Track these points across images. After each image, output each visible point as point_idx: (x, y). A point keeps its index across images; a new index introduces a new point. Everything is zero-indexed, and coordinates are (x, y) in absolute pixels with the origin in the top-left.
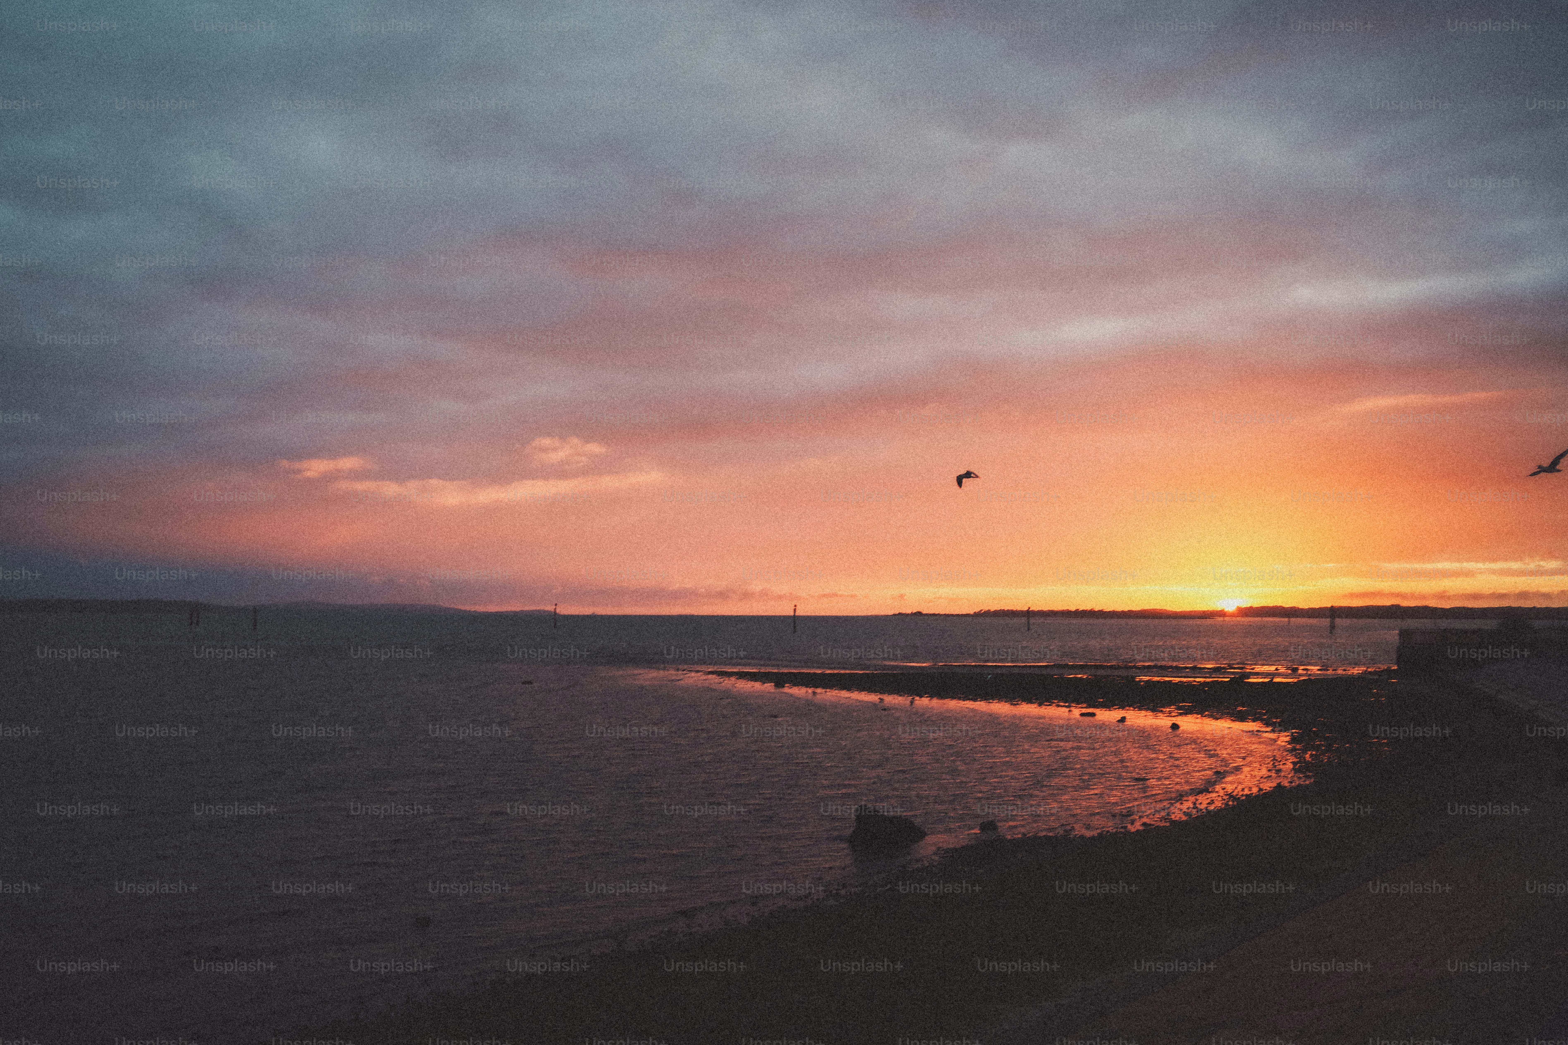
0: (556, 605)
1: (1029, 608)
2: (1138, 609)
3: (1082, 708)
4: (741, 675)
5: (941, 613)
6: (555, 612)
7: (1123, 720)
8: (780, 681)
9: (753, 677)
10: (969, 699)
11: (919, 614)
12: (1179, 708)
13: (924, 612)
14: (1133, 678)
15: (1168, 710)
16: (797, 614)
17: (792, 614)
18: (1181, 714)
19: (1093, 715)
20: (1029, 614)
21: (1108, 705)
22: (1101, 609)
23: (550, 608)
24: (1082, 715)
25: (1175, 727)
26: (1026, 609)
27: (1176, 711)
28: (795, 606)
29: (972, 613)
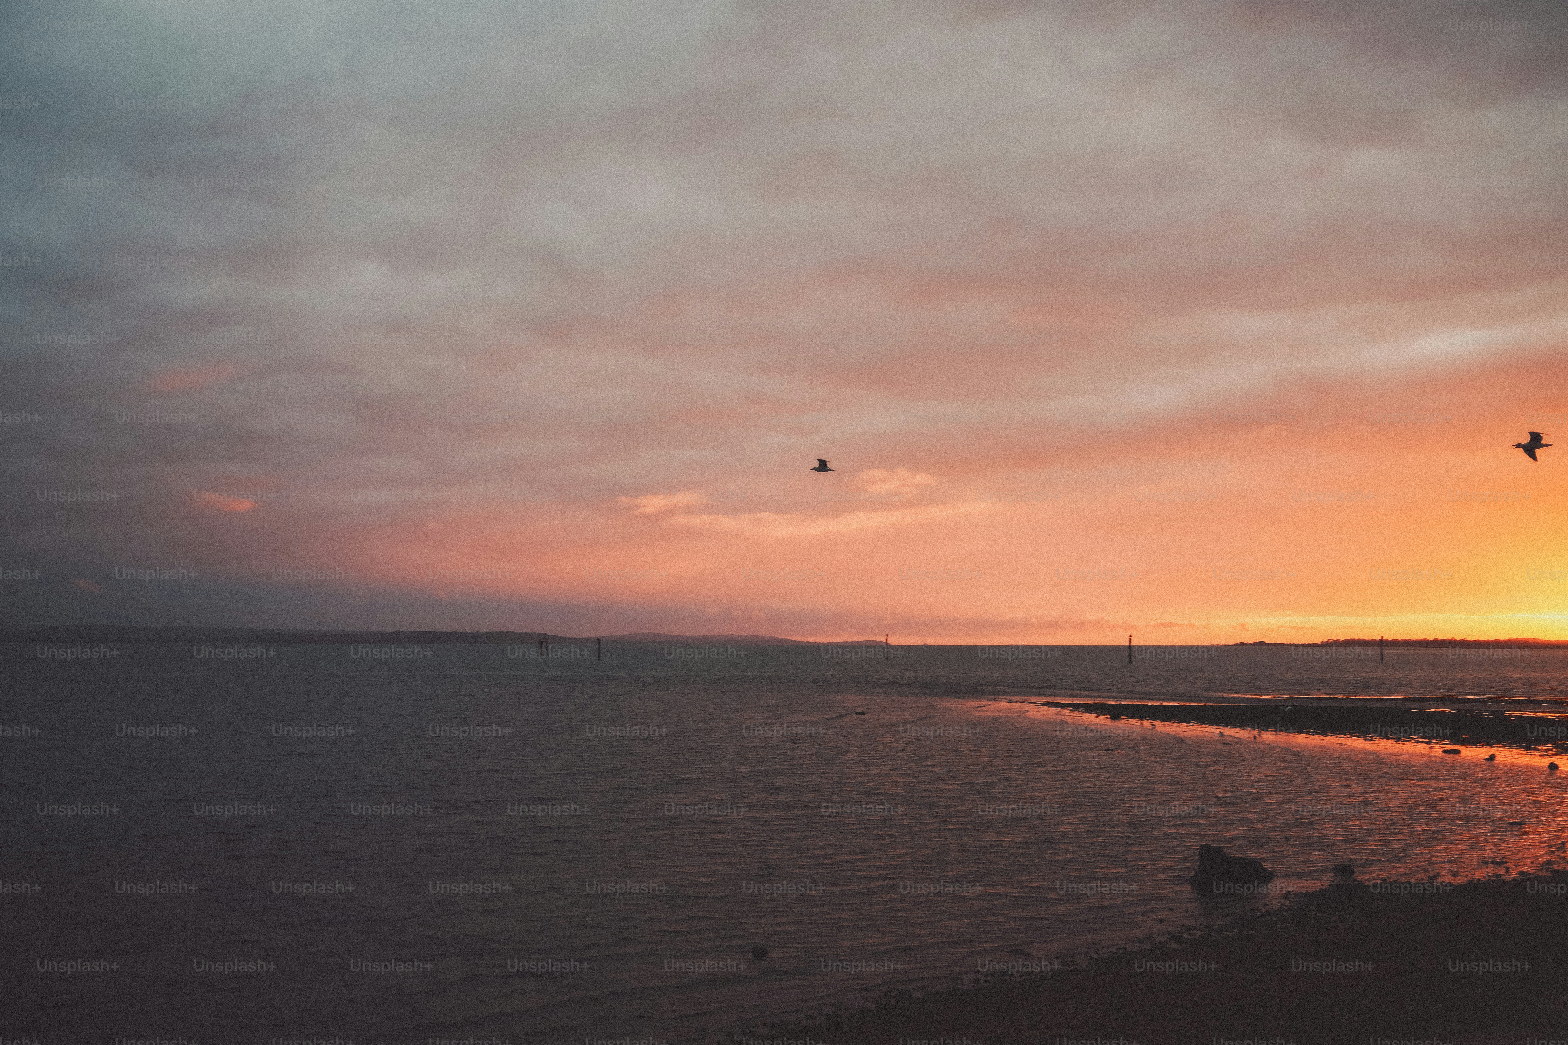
0: (887, 635)
1: (1382, 637)
2: (1507, 638)
3: (1445, 744)
4: (1075, 707)
5: (1286, 643)
6: (886, 643)
7: (1492, 758)
8: (1115, 713)
9: (1089, 709)
10: (1319, 734)
11: (1261, 643)
12: (1556, 746)
13: (1268, 642)
14: (1503, 713)
15: (1544, 748)
16: (1133, 644)
17: (1128, 644)
18: (1560, 753)
19: (1458, 752)
20: (1382, 643)
21: (1474, 742)
22: (1463, 638)
23: (882, 639)
24: (1445, 751)
25: (1553, 767)
26: (1380, 638)
27: (1554, 750)
28: (1131, 636)
29: (1319, 643)
